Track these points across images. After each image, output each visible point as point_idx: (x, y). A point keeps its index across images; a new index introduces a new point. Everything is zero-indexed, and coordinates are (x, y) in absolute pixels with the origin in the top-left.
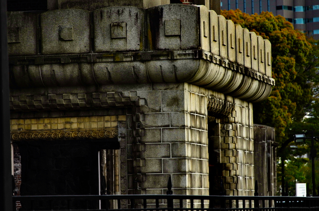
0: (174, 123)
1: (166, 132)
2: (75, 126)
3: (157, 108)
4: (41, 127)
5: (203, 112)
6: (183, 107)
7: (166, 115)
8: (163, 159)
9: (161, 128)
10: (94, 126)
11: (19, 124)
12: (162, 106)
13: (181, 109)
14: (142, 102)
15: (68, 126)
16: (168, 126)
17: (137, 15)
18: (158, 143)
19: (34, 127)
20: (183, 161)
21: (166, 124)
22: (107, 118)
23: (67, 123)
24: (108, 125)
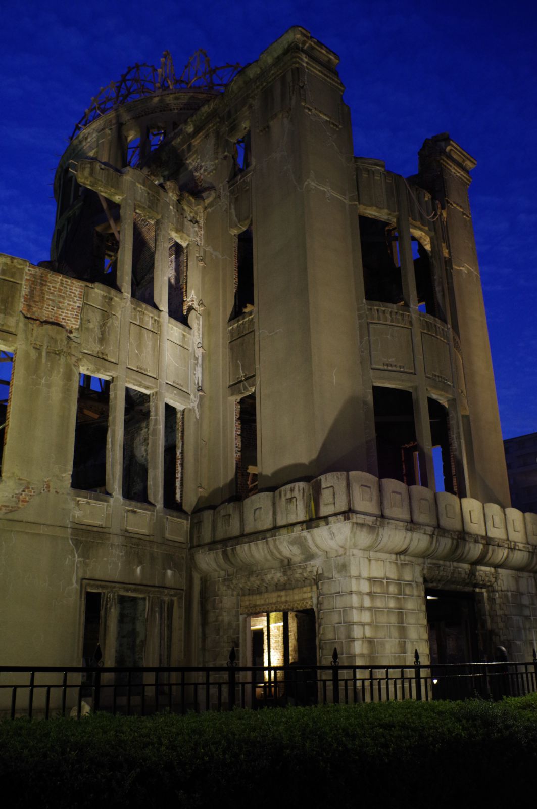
0: (344, 589)
1: (338, 598)
2: (283, 599)
3: (331, 576)
5: (409, 579)
6: (350, 573)
7: (337, 582)
8: (336, 625)
9: (335, 595)
11: (250, 600)
12: (334, 573)
13: (348, 574)
14: (320, 572)
16: (339, 592)
17: (303, 490)
18: (332, 610)
19: (258, 603)
20: (352, 627)
21: (338, 590)
22: (305, 589)
24: (305, 596)
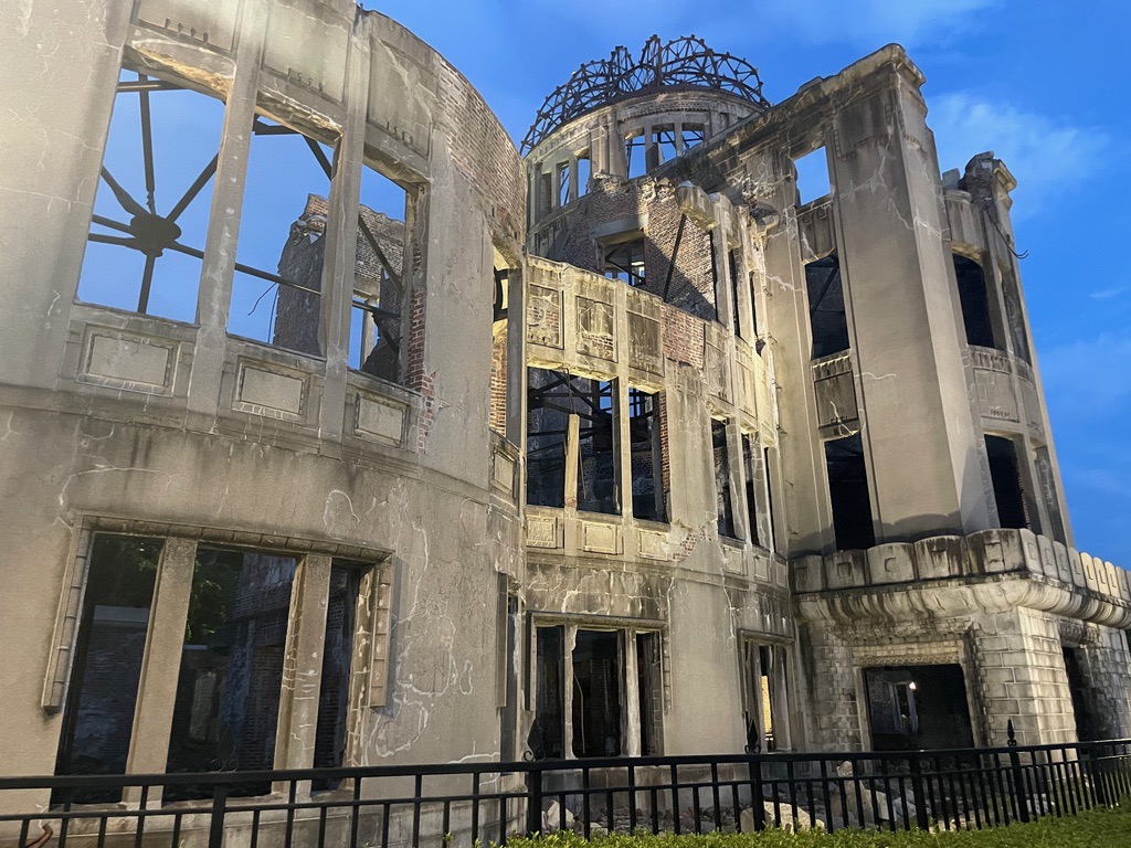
0: (1014, 647)
1: (1007, 655)
2: (916, 652)
3: (993, 633)
4: (885, 653)
5: (1052, 636)
6: (1020, 630)
7: (1004, 639)
8: (1006, 683)
9: (1001, 652)
10: (935, 651)
11: (866, 651)
12: (998, 629)
13: (1018, 632)
14: (976, 627)
15: (910, 652)
16: (1007, 650)
18: (999, 667)
19: (879, 654)
20: (1030, 685)
21: (1005, 648)
22: (946, 643)
23: (909, 649)
24: (947, 650)
